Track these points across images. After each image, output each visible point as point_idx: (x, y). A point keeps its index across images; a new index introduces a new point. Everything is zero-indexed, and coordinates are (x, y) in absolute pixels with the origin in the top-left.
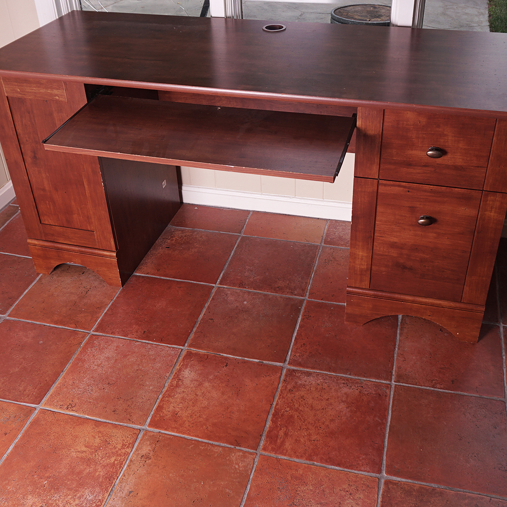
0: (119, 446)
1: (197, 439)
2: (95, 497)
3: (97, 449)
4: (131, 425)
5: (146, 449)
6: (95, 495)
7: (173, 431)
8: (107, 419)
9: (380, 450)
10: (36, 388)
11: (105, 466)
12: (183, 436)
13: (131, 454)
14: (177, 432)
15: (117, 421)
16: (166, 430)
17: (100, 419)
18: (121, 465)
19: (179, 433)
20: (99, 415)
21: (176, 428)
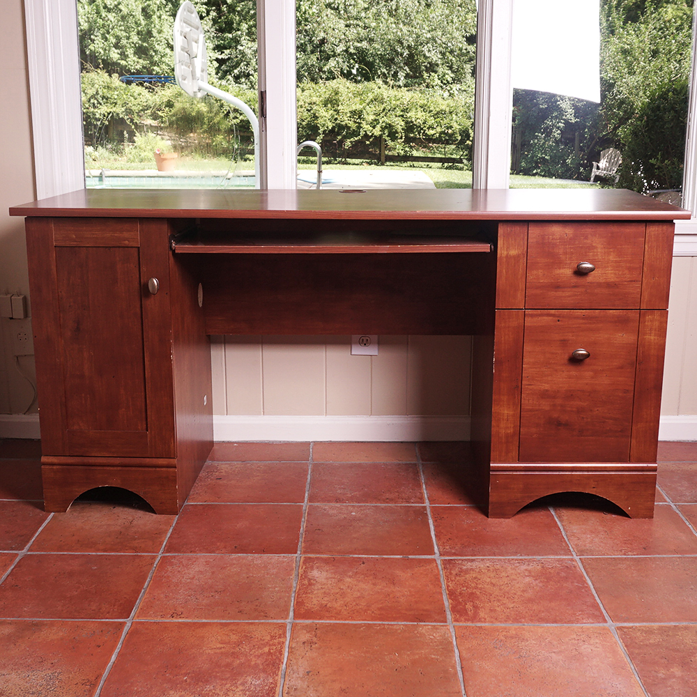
0: (269, 638)
1: (366, 622)
2: (264, 681)
3: (239, 644)
4: (270, 621)
5: (305, 637)
6: (262, 679)
7: (331, 620)
8: (234, 619)
9: (596, 606)
10: (114, 606)
11: (259, 656)
12: (347, 622)
13: (287, 643)
14: (335, 620)
15: (249, 619)
16: (320, 619)
17: (224, 621)
18: (281, 653)
19: (339, 619)
20: (223, 618)
21: (332, 616)
